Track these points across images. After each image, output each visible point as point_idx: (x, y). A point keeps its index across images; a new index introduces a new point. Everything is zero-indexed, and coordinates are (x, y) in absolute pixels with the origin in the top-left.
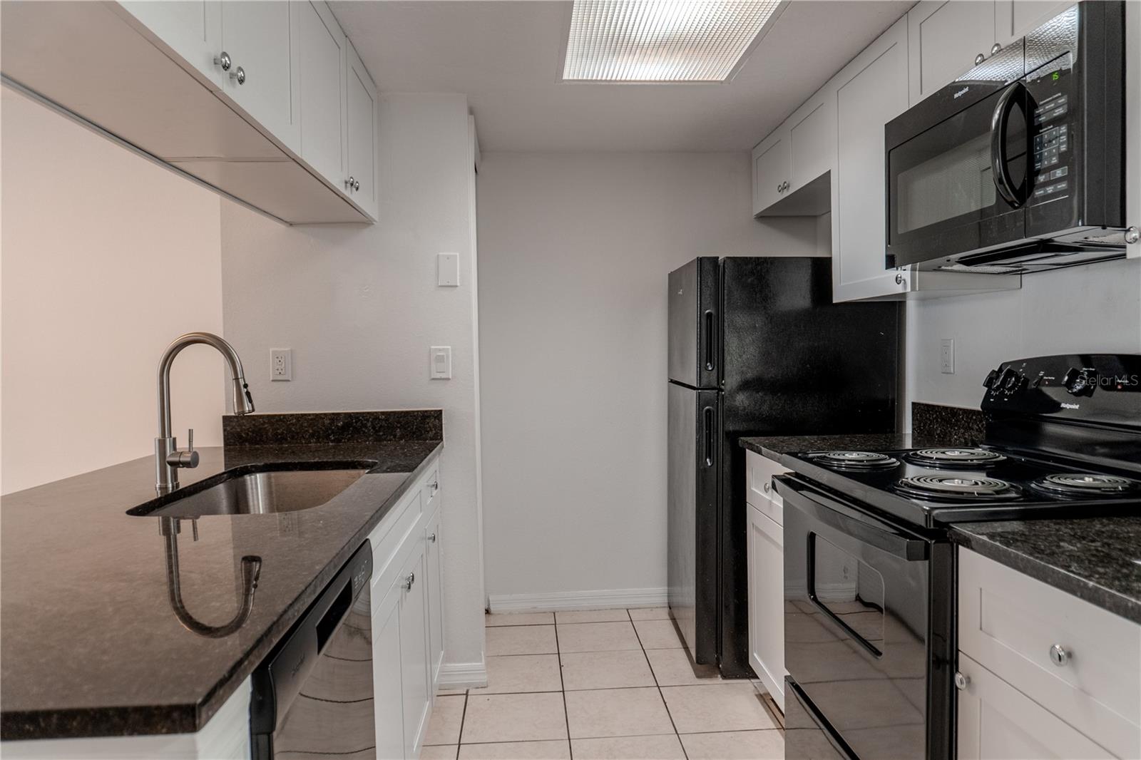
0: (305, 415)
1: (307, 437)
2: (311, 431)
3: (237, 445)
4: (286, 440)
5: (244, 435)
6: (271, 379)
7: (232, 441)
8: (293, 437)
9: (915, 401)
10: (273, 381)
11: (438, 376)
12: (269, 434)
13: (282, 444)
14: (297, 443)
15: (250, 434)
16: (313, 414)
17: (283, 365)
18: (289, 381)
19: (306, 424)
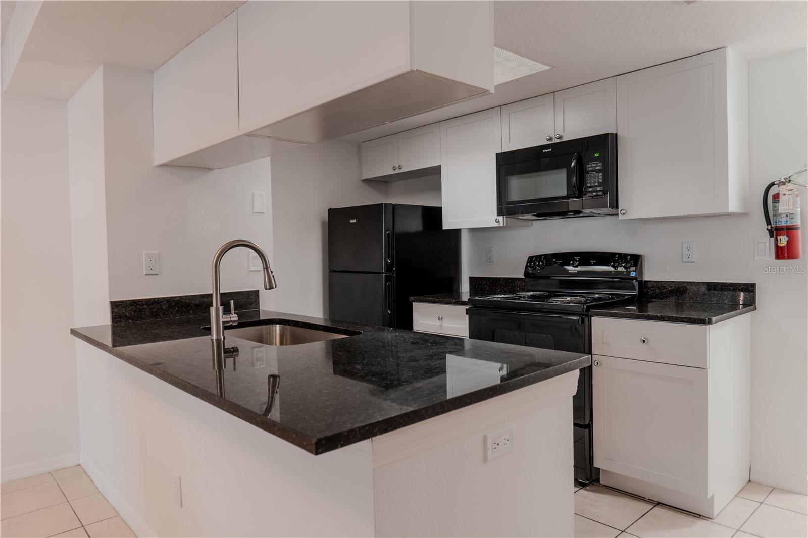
0: (173, 297)
1: (174, 313)
2: (177, 309)
3: (122, 322)
4: (160, 316)
5: (128, 315)
6: (144, 274)
7: (118, 319)
8: (164, 314)
9: (470, 276)
10: (146, 275)
11: (254, 269)
12: (147, 312)
13: (156, 318)
14: (167, 317)
15: (133, 313)
16: (178, 297)
17: (154, 264)
18: (157, 274)
19: (173, 304)
